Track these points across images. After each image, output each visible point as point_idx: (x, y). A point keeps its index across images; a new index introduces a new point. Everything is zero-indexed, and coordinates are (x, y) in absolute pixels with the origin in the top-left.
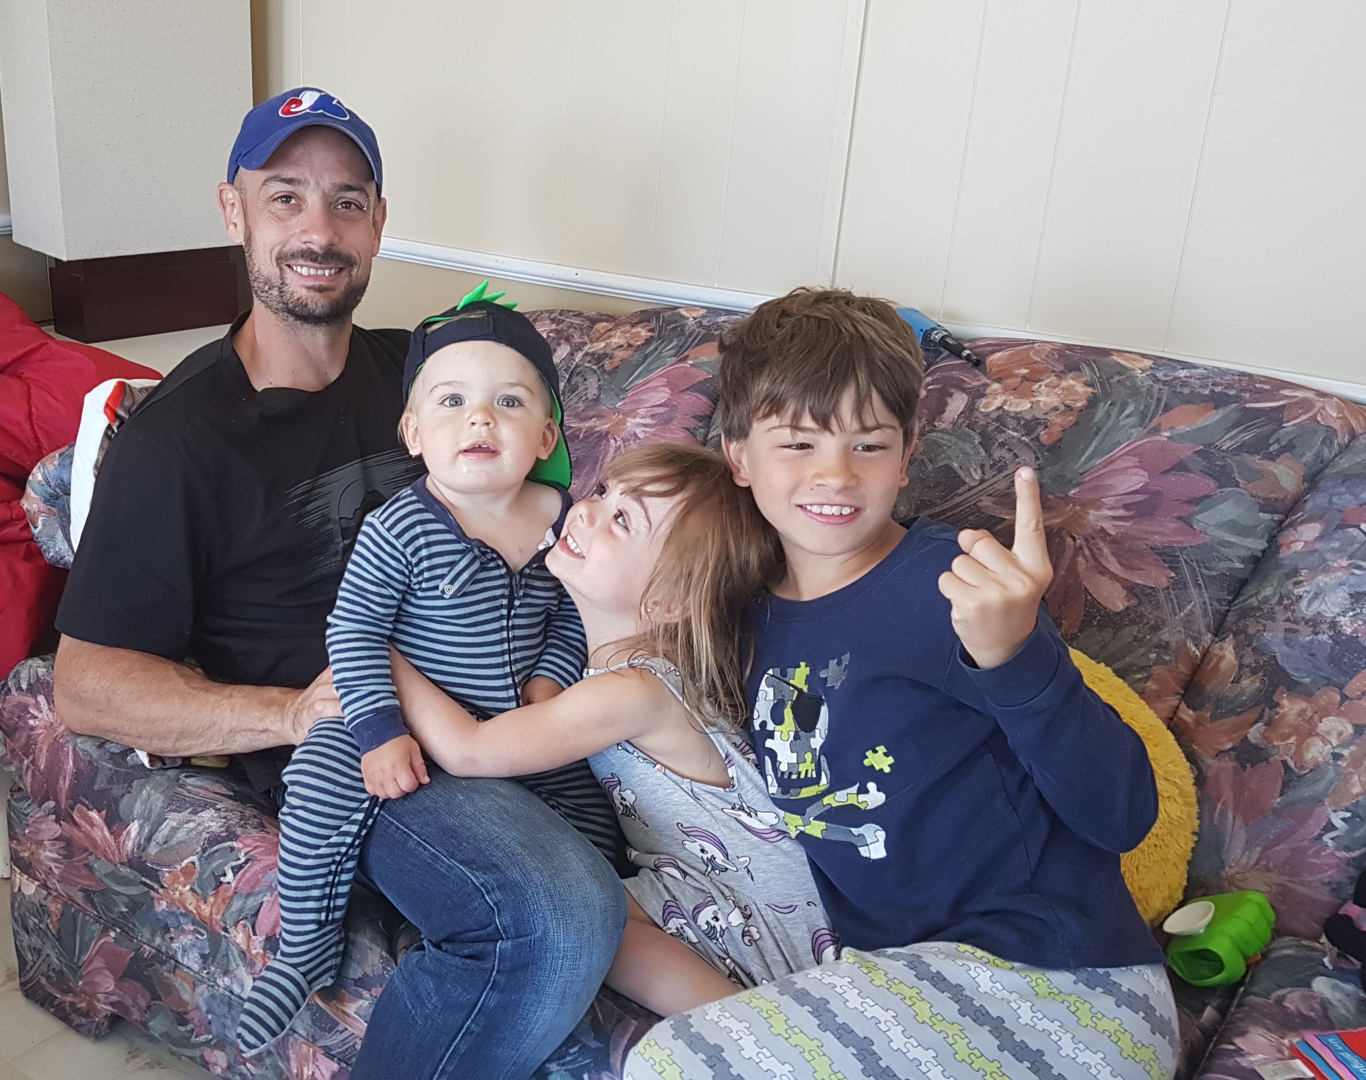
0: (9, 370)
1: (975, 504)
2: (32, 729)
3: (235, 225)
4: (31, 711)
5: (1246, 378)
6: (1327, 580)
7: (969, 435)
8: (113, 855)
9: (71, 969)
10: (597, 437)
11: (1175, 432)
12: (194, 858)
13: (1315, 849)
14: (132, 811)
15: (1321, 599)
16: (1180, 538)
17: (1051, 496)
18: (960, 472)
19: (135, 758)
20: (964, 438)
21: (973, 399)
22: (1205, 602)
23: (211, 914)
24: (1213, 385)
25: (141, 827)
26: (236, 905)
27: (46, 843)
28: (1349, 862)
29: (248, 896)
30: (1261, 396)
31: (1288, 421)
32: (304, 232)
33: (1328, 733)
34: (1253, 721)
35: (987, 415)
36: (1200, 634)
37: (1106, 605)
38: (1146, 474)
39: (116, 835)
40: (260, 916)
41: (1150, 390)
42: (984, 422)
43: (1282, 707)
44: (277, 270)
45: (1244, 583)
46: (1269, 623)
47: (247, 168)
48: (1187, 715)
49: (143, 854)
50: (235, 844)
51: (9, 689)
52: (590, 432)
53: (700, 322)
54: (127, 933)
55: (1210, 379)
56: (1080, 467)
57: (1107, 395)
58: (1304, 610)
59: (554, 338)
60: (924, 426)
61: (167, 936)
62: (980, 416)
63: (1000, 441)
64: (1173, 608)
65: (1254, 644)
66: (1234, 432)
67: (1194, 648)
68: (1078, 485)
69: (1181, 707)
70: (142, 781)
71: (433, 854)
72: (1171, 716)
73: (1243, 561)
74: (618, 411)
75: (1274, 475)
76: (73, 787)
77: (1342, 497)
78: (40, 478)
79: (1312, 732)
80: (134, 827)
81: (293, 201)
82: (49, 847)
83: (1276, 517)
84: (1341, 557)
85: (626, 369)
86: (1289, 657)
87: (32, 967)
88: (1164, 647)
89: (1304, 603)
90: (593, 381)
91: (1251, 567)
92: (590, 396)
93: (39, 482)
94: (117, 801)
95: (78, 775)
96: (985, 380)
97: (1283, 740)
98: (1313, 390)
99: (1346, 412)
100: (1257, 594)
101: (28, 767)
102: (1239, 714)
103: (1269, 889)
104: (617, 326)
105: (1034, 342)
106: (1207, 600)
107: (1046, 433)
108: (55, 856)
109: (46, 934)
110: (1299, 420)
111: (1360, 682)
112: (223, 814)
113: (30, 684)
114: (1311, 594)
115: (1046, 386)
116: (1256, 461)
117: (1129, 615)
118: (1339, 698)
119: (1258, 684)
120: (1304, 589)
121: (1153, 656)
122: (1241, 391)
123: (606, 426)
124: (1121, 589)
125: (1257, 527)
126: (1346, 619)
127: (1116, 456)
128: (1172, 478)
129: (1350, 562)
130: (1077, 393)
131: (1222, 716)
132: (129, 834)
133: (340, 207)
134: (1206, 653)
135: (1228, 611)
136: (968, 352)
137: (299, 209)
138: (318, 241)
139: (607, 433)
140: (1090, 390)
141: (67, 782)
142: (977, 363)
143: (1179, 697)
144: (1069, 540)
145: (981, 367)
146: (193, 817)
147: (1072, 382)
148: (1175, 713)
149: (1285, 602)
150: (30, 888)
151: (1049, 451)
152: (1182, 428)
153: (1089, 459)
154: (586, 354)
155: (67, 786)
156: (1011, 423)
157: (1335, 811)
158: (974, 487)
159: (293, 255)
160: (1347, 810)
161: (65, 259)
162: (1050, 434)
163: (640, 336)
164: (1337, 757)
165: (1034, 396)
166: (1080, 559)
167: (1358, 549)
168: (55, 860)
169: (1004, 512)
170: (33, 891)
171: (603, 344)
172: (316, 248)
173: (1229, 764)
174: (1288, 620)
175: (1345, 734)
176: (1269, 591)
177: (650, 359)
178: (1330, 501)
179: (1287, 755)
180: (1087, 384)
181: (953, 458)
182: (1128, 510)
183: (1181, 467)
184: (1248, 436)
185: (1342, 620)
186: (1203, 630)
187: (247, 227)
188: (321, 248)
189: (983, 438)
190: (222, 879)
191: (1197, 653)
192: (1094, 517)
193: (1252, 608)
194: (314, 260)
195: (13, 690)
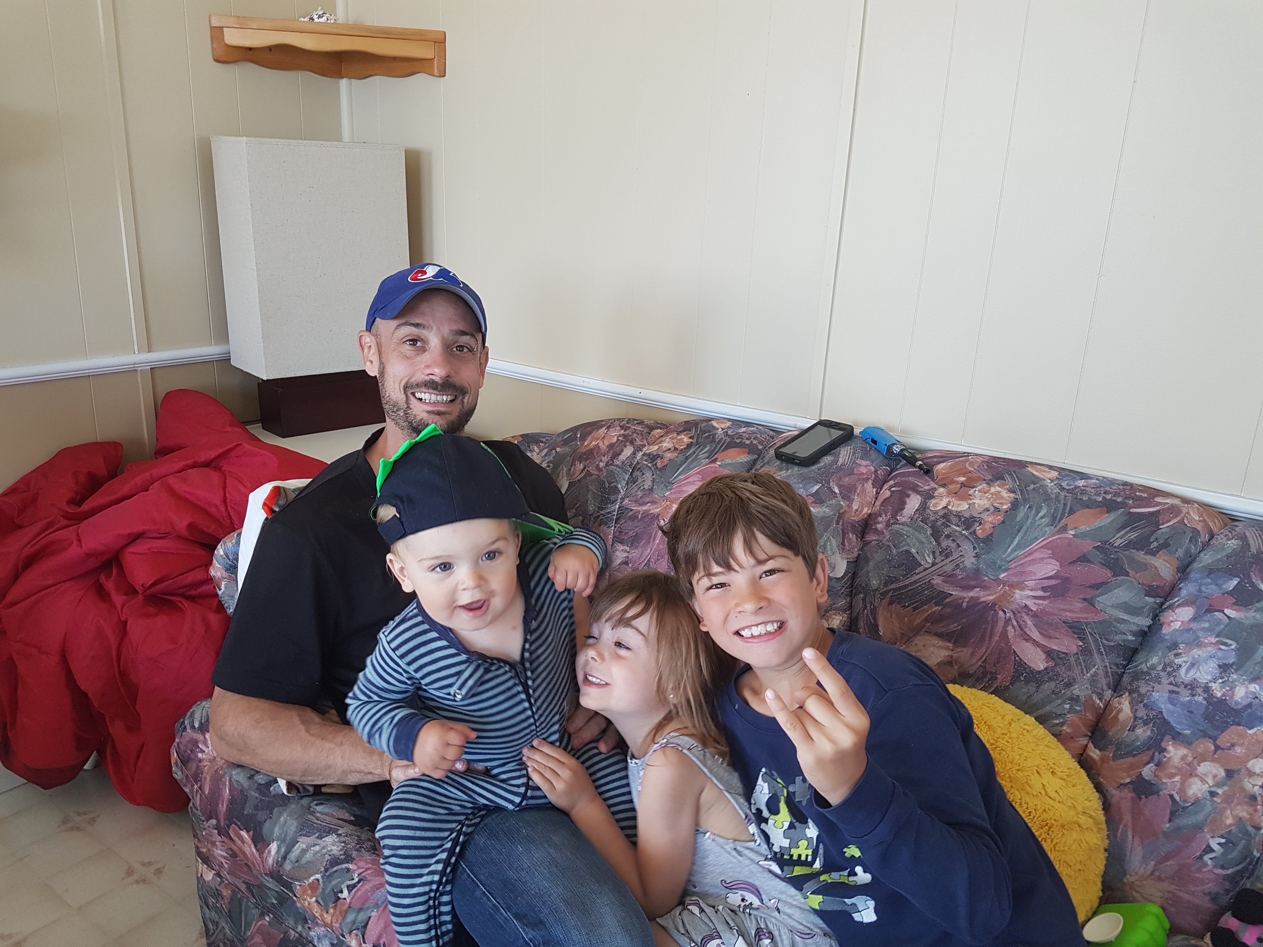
0: (213, 464)
1: (929, 582)
2: (200, 761)
3: (372, 362)
4: (200, 746)
5: (1129, 487)
6: (1200, 653)
7: (923, 528)
8: (259, 867)
9: (239, 939)
10: (652, 518)
11: (1079, 531)
12: (318, 876)
13: (1198, 866)
14: (272, 834)
15: (1196, 668)
16: (1085, 615)
17: (986, 578)
18: (917, 556)
19: (276, 789)
20: (920, 530)
21: (925, 499)
22: (1106, 666)
23: (332, 922)
24: (1105, 493)
25: (279, 847)
26: (350, 917)
27: (217, 843)
28: (1226, 878)
29: (360, 910)
30: (1141, 502)
31: (1162, 525)
32: (428, 367)
33: (1205, 775)
34: (1145, 762)
35: (936, 513)
36: (1103, 690)
37: (1030, 665)
38: (1058, 563)
39: (261, 852)
40: (368, 927)
41: (1058, 495)
42: (934, 518)
43: (1169, 752)
44: (404, 396)
45: (1135, 651)
46: (1156, 685)
47: (382, 318)
48: (1094, 753)
49: (281, 869)
50: (351, 866)
51: (185, 727)
52: (646, 514)
53: (727, 432)
54: (278, 920)
55: (1102, 489)
56: (1008, 556)
57: (1025, 500)
58: (1183, 677)
59: (622, 441)
60: (889, 520)
61: (306, 926)
62: (931, 514)
63: (946, 533)
64: (1082, 670)
65: (1145, 701)
66: (1123, 532)
67: (1098, 702)
68: (1007, 570)
69: (1089, 746)
70: (281, 808)
71: (494, 905)
72: (1081, 752)
73: (1134, 634)
74: (666, 499)
75: (1156, 568)
76: (229, 811)
77: (1209, 586)
78: (222, 553)
79: (1192, 774)
80: (274, 847)
81: (419, 344)
82: (220, 847)
83: (1158, 600)
84: (1210, 636)
85: (673, 466)
86: (1173, 712)
87: (213, 934)
88: (1075, 700)
89: (1183, 671)
90: (648, 475)
91: (1140, 639)
92: (646, 487)
93: (221, 556)
94: (261, 824)
95: (232, 801)
96: (933, 485)
97: (1170, 779)
98: (1179, 497)
99: (1204, 515)
100: (1146, 661)
101: (197, 791)
102: (1135, 756)
103: (1161, 894)
104: (667, 433)
105: (969, 454)
106: (1108, 664)
107: (980, 529)
108: (225, 854)
109: (221, 912)
110: (1171, 523)
111: (1230, 736)
112: (343, 839)
113: (201, 723)
114: (1188, 664)
115: (979, 491)
116: (1141, 556)
117: (1048, 673)
118: (1213, 748)
119: (1149, 733)
120: (1182, 659)
121: (1067, 706)
122: (1126, 498)
123: (658, 510)
124: (1041, 653)
125: (1143, 608)
126: (1217, 685)
127: (1034, 549)
128: (1078, 567)
129: (1217, 639)
130: (1003, 498)
131: (1122, 757)
132: (269, 852)
133: (455, 349)
134: (1107, 705)
135: (1124, 672)
136: (920, 463)
137: (423, 350)
138: (438, 373)
139: (659, 515)
140: (1012, 495)
141: (225, 806)
142: (927, 471)
143: (1087, 738)
144: (1001, 613)
145: (930, 474)
146: (320, 842)
147: (999, 489)
148: (1085, 750)
149: (1169, 669)
150: (209, 876)
151: (982, 542)
152: (1084, 528)
153: (1014, 550)
154: (644, 454)
155: (225, 809)
156: (954, 520)
157: (1212, 837)
158: (928, 568)
159: (417, 385)
160: (1222, 837)
161: (265, 378)
162: (984, 530)
163: (683, 442)
164: (1213, 794)
165: (971, 499)
166: (1010, 628)
167: (1223, 629)
168: (225, 858)
169: (951, 588)
170: (211, 878)
171: (656, 447)
172: (437, 379)
173: (1127, 794)
174: (1171, 684)
175: (1219, 777)
176: (1155, 660)
177: (690, 460)
178: (1200, 591)
179: (1174, 790)
180: (1012, 491)
181: (911, 544)
182: (1045, 592)
183: (1084, 559)
184: (1133, 536)
185: (1214, 686)
186: (1105, 687)
187: (382, 364)
188: (441, 378)
189: (933, 530)
190: (339, 895)
191: (1101, 704)
192: (1021, 597)
193: (1142, 672)
194: (435, 389)
195: (188, 727)
